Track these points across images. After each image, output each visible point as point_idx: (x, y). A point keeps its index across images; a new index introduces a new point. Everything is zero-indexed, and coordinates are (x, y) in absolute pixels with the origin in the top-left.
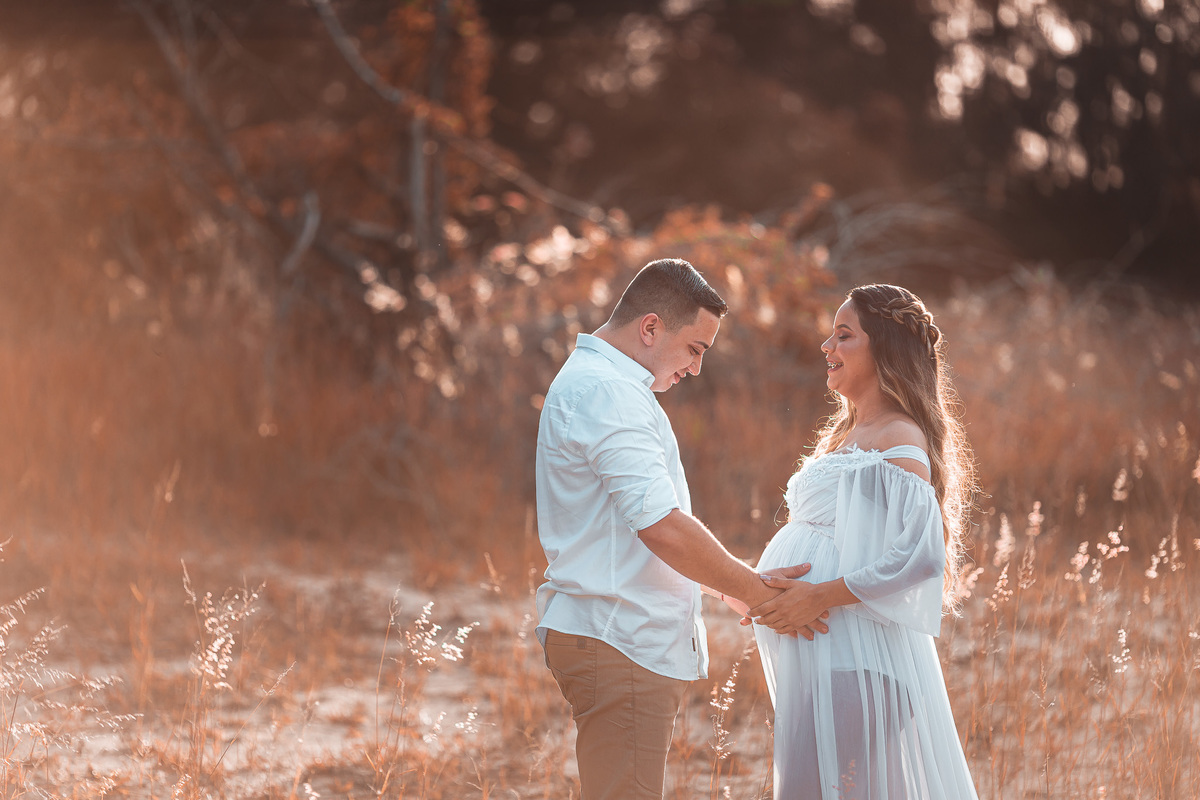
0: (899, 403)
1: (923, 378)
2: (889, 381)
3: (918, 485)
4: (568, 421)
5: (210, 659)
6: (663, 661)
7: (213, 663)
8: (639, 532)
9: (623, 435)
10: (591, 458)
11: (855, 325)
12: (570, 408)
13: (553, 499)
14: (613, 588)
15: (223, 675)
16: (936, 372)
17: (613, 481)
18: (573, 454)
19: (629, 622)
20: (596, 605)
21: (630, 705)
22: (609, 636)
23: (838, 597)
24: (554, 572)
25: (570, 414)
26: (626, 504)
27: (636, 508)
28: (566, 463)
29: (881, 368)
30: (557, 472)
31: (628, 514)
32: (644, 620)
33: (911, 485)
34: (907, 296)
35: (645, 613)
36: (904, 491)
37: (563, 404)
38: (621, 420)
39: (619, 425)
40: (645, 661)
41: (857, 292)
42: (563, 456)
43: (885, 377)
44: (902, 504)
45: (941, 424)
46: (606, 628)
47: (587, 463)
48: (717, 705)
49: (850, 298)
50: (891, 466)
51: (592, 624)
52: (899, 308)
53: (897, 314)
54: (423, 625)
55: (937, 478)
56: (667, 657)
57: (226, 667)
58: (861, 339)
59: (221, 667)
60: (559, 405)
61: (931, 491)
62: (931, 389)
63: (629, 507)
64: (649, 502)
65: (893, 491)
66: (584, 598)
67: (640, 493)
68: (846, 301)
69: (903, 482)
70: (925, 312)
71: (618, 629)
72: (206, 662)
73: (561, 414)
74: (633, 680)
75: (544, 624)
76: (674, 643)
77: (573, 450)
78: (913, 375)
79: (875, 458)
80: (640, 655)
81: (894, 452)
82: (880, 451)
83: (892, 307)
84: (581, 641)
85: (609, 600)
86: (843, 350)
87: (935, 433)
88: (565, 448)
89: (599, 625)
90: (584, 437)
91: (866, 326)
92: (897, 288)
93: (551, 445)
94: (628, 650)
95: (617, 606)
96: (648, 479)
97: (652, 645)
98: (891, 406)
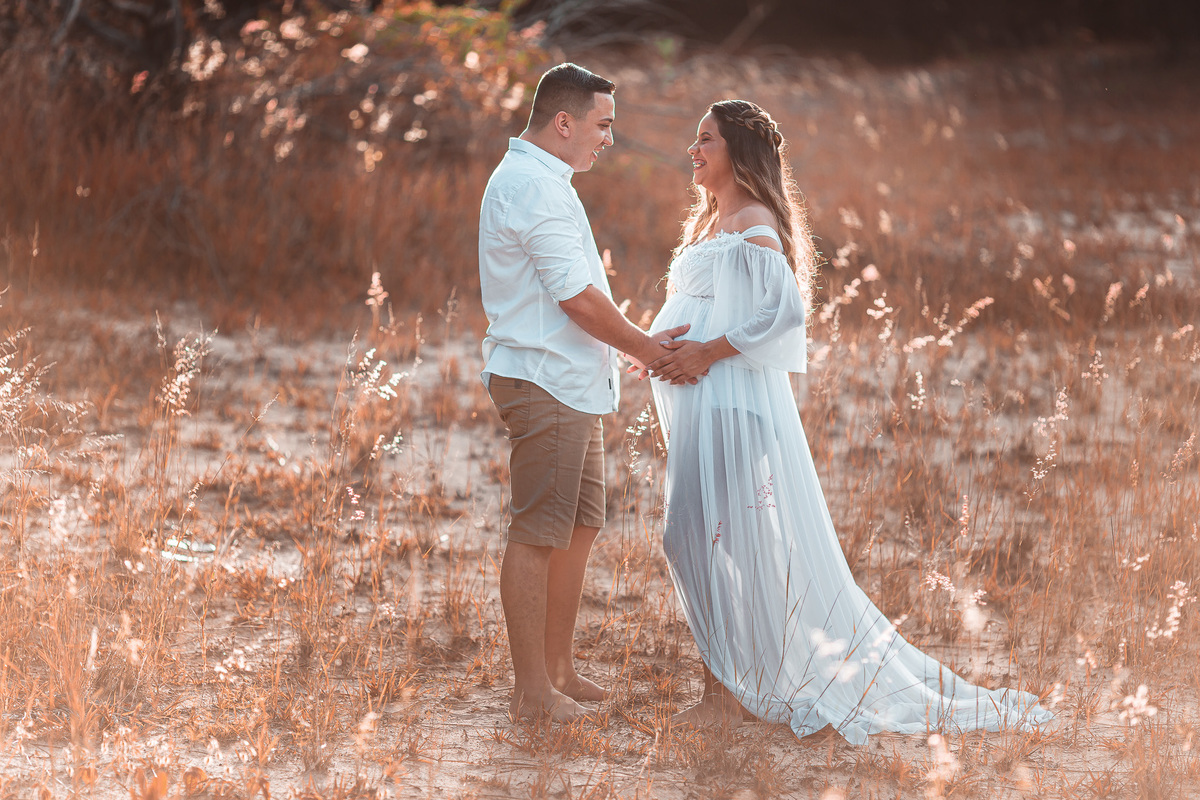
0: (750, 193)
1: (769, 172)
2: (742, 175)
3: (773, 256)
4: (506, 211)
5: (174, 391)
6: (581, 400)
7: (176, 394)
8: (561, 303)
9: (550, 223)
10: (524, 242)
11: (715, 130)
12: (507, 200)
13: (489, 273)
14: (541, 343)
15: (183, 404)
16: (780, 166)
17: (541, 260)
18: (508, 238)
19: (555, 369)
20: (529, 356)
21: (554, 433)
22: (539, 379)
23: (722, 350)
24: (493, 330)
25: (507, 204)
26: (551, 280)
27: (559, 284)
28: (499, 244)
29: (735, 165)
30: (492, 253)
31: (552, 288)
32: (566, 367)
33: (767, 257)
34: (755, 108)
35: (569, 362)
36: (763, 262)
37: (501, 196)
38: (549, 210)
39: (549, 215)
40: (566, 399)
41: (716, 106)
42: (500, 240)
43: (738, 171)
44: (762, 274)
45: (786, 208)
46: (535, 373)
47: (519, 245)
48: (632, 431)
49: (710, 112)
50: (749, 244)
51: (525, 369)
52: (750, 117)
53: (749, 122)
54: (365, 366)
55: (787, 249)
56: (585, 396)
57: (185, 397)
58: (720, 143)
59: (181, 397)
60: (498, 197)
61: (783, 259)
62: (776, 181)
63: (554, 282)
64: (570, 279)
65: (754, 266)
66: (519, 349)
67: (564, 272)
68: (707, 114)
69: (760, 256)
70: (771, 121)
71: (546, 373)
72: (170, 394)
73: (500, 205)
74: (558, 413)
75: (486, 370)
76: (591, 385)
77: (508, 234)
78: (761, 170)
79: (737, 239)
80: (563, 395)
81: (752, 232)
82: (740, 233)
83: (745, 117)
84: (518, 383)
85: (540, 351)
86: (706, 151)
87: (782, 216)
88: (501, 232)
89: (531, 369)
90: (518, 224)
91: (724, 133)
92: (748, 103)
93: (490, 230)
94: (554, 391)
95: (545, 356)
96: (570, 260)
97: (575, 387)
98: (745, 196)
